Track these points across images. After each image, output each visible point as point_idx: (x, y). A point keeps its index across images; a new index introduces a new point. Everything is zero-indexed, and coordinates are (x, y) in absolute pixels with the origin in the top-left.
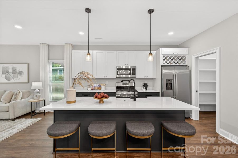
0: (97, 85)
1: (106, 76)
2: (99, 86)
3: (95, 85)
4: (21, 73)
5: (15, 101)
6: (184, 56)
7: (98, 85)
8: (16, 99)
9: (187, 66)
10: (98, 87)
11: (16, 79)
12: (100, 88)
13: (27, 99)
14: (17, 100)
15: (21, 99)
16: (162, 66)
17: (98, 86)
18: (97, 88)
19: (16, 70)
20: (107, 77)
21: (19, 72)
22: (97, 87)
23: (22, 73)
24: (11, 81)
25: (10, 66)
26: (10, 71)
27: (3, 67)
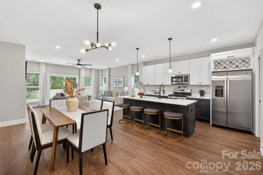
1: (163, 83)
6: (248, 58)
9: (250, 69)
11: (119, 85)
13: (122, 96)
14: (118, 97)
15: (120, 96)
19: (119, 80)
21: (120, 82)
23: (122, 82)
24: (118, 87)
25: (117, 78)
26: (117, 81)
27: (115, 79)
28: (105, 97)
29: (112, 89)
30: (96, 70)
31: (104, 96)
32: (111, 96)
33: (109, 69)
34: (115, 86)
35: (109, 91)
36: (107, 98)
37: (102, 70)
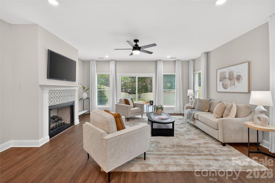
4: (239, 78)
5: (227, 118)
8: (228, 115)
11: (233, 87)
13: (244, 118)
14: (229, 118)
15: (236, 117)
19: (233, 75)
21: (236, 77)
23: (241, 79)
24: (229, 90)
25: (227, 71)
26: (227, 76)
27: (221, 73)
28: (193, 112)
29: (214, 96)
30: (183, 62)
31: (194, 108)
32: (209, 111)
33: (207, 54)
34: (221, 89)
35: (206, 99)
36: (198, 115)
37: (194, 60)
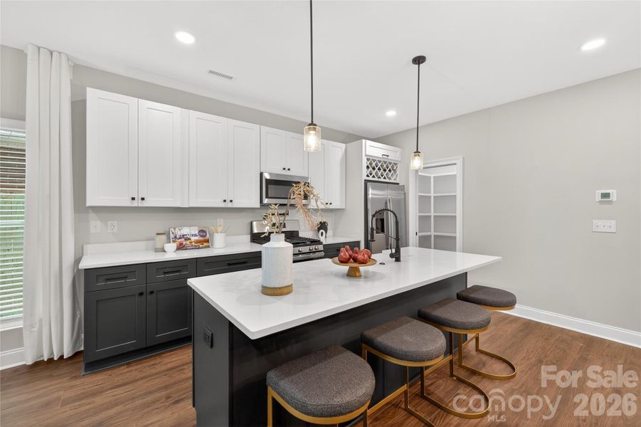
0: (191, 231)
1: (231, 201)
2: (201, 234)
3: (186, 231)
6: (396, 164)
7: (195, 230)
9: (398, 184)
10: (197, 238)
12: (205, 240)
16: (366, 181)
17: (195, 235)
18: (193, 243)
20: (236, 204)
22: (193, 239)
